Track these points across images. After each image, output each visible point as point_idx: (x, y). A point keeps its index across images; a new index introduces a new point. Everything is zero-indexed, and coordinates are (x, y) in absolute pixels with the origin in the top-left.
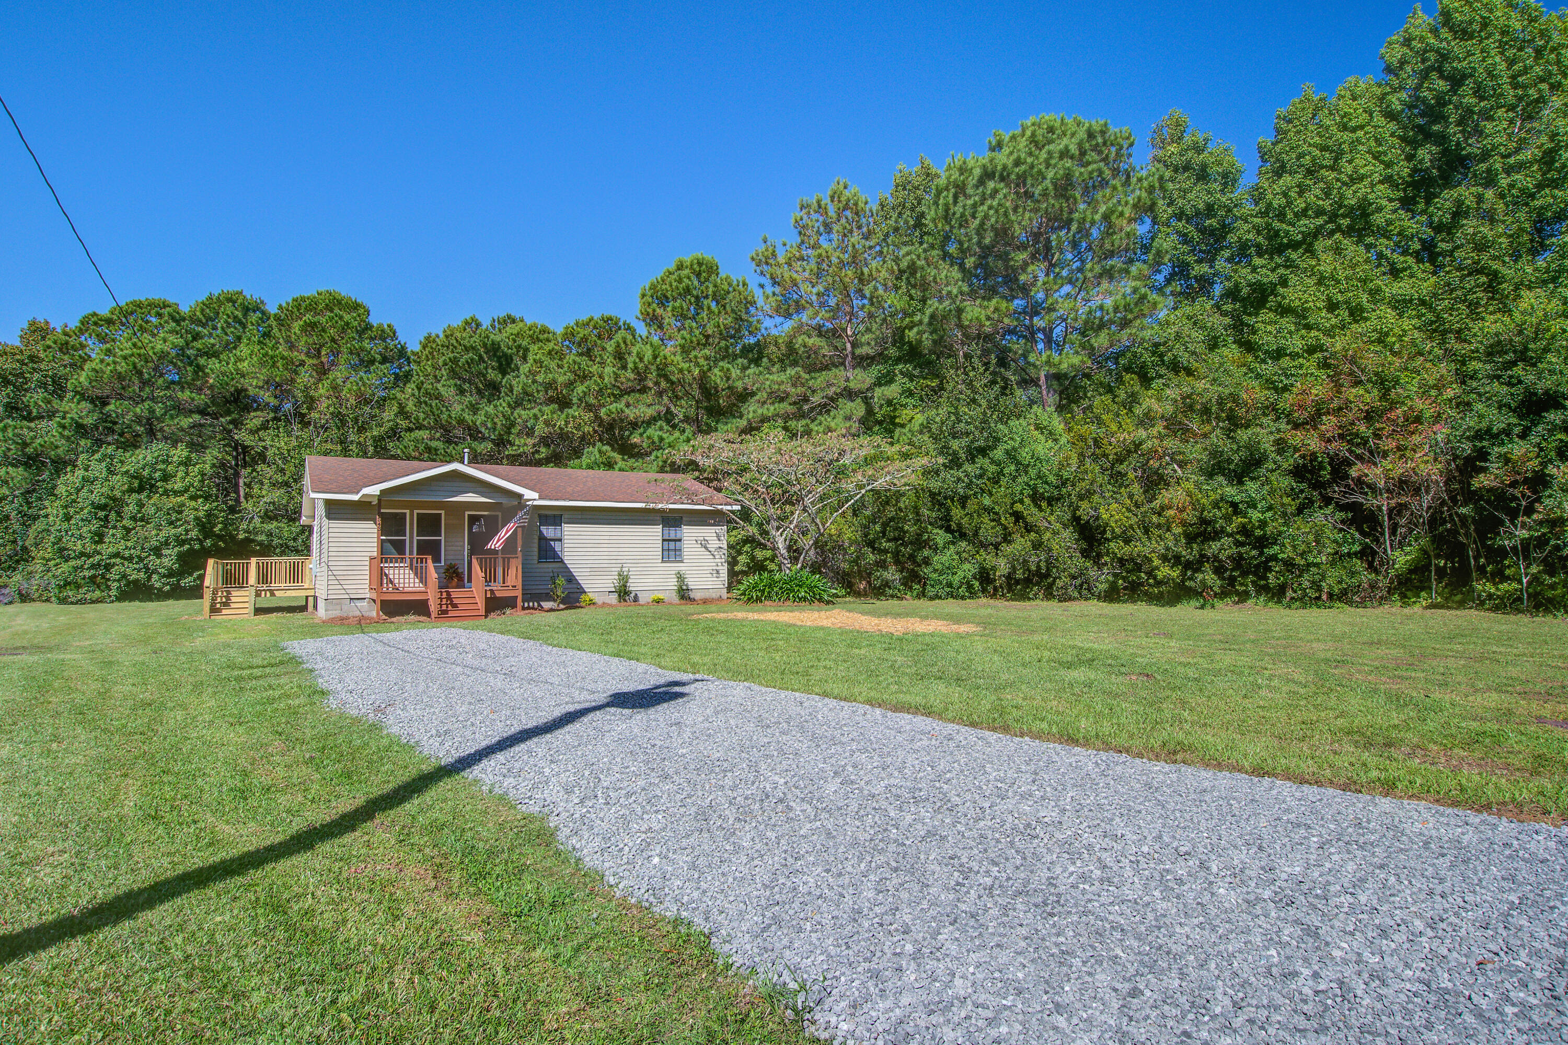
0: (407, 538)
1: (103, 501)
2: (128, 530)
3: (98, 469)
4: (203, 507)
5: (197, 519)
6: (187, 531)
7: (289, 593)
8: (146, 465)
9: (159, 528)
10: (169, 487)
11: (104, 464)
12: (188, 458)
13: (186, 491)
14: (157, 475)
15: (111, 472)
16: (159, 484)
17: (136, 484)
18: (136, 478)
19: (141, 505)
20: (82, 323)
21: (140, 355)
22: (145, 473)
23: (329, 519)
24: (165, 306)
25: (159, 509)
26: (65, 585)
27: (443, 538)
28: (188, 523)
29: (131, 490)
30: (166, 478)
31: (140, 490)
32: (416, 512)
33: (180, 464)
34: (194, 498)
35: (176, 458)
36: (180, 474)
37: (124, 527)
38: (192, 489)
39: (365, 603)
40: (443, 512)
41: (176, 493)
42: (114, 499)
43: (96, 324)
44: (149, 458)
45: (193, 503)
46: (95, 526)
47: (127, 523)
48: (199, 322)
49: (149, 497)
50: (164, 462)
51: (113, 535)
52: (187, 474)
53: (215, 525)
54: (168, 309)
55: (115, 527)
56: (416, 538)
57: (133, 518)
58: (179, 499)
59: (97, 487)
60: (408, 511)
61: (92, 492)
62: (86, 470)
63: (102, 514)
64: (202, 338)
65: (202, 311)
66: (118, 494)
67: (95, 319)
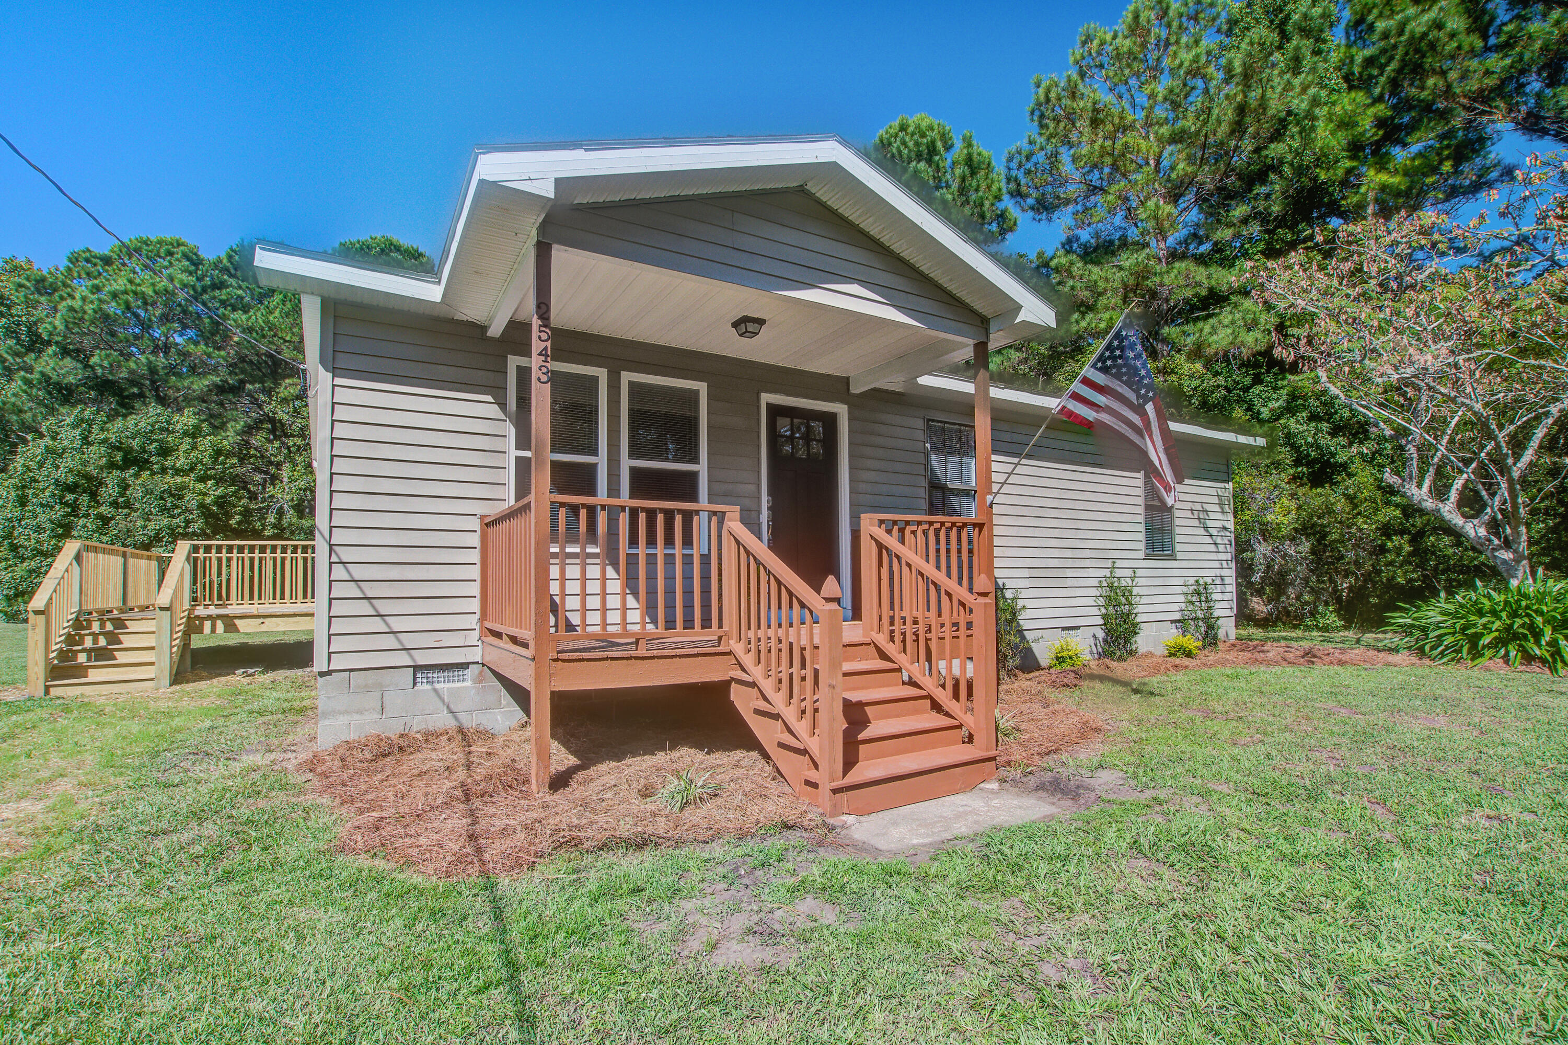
0: (601, 460)
1: (70, 480)
2: (105, 521)
3: (69, 437)
4: (213, 491)
5: (202, 506)
6: (188, 522)
7: (271, 625)
8: (138, 433)
9: (147, 517)
10: (168, 463)
11: (78, 432)
12: (197, 428)
13: (192, 469)
14: (152, 447)
15: (86, 441)
16: (153, 459)
17: (119, 457)
18: (119, 449)
19: (124, 487)
20: (70, 261)
21: (135, 293)
22: (135, 444)
23: (336, 371)
24: (179, 245)
25: (149, 492)
26: (16, 595)
27: (702, 467)
28: (187, 510)
29: (112, 465)
30: (165, 451)
31: (124, 467)
32: (627, 377)
33: (186, 434)
34: (203, 479)
35: (179, 426)
36: (183, 447)
37: (100, 517)
38: (199, 467)
39: (466, 682)
40: (702, 387)
41: (178, 472)
42: (88, 477)
43: (87, 261)
44: (142, 425)
45: (200, 486)
46: (59, 512)
47: (105, 510)
48: (225, 270)
49: (137, 476)
50: (162, 430)
51: (84, 526)
52: (194, 447)
53: (231, 517)
54: (182, 248)
55: (87, 516)
56: (626, 463)
57: (115, 504)
58: (179, 480)
59: (67, 462)
60: (602, 374)
61: (57, 467)
62: (54, 438)
63: (70, 497)
64: (227, 287)
65: (230, 258)
66: (92, 470)
67: (88, 255)
